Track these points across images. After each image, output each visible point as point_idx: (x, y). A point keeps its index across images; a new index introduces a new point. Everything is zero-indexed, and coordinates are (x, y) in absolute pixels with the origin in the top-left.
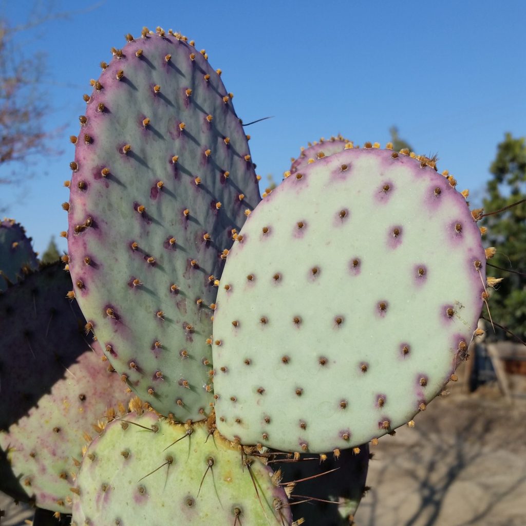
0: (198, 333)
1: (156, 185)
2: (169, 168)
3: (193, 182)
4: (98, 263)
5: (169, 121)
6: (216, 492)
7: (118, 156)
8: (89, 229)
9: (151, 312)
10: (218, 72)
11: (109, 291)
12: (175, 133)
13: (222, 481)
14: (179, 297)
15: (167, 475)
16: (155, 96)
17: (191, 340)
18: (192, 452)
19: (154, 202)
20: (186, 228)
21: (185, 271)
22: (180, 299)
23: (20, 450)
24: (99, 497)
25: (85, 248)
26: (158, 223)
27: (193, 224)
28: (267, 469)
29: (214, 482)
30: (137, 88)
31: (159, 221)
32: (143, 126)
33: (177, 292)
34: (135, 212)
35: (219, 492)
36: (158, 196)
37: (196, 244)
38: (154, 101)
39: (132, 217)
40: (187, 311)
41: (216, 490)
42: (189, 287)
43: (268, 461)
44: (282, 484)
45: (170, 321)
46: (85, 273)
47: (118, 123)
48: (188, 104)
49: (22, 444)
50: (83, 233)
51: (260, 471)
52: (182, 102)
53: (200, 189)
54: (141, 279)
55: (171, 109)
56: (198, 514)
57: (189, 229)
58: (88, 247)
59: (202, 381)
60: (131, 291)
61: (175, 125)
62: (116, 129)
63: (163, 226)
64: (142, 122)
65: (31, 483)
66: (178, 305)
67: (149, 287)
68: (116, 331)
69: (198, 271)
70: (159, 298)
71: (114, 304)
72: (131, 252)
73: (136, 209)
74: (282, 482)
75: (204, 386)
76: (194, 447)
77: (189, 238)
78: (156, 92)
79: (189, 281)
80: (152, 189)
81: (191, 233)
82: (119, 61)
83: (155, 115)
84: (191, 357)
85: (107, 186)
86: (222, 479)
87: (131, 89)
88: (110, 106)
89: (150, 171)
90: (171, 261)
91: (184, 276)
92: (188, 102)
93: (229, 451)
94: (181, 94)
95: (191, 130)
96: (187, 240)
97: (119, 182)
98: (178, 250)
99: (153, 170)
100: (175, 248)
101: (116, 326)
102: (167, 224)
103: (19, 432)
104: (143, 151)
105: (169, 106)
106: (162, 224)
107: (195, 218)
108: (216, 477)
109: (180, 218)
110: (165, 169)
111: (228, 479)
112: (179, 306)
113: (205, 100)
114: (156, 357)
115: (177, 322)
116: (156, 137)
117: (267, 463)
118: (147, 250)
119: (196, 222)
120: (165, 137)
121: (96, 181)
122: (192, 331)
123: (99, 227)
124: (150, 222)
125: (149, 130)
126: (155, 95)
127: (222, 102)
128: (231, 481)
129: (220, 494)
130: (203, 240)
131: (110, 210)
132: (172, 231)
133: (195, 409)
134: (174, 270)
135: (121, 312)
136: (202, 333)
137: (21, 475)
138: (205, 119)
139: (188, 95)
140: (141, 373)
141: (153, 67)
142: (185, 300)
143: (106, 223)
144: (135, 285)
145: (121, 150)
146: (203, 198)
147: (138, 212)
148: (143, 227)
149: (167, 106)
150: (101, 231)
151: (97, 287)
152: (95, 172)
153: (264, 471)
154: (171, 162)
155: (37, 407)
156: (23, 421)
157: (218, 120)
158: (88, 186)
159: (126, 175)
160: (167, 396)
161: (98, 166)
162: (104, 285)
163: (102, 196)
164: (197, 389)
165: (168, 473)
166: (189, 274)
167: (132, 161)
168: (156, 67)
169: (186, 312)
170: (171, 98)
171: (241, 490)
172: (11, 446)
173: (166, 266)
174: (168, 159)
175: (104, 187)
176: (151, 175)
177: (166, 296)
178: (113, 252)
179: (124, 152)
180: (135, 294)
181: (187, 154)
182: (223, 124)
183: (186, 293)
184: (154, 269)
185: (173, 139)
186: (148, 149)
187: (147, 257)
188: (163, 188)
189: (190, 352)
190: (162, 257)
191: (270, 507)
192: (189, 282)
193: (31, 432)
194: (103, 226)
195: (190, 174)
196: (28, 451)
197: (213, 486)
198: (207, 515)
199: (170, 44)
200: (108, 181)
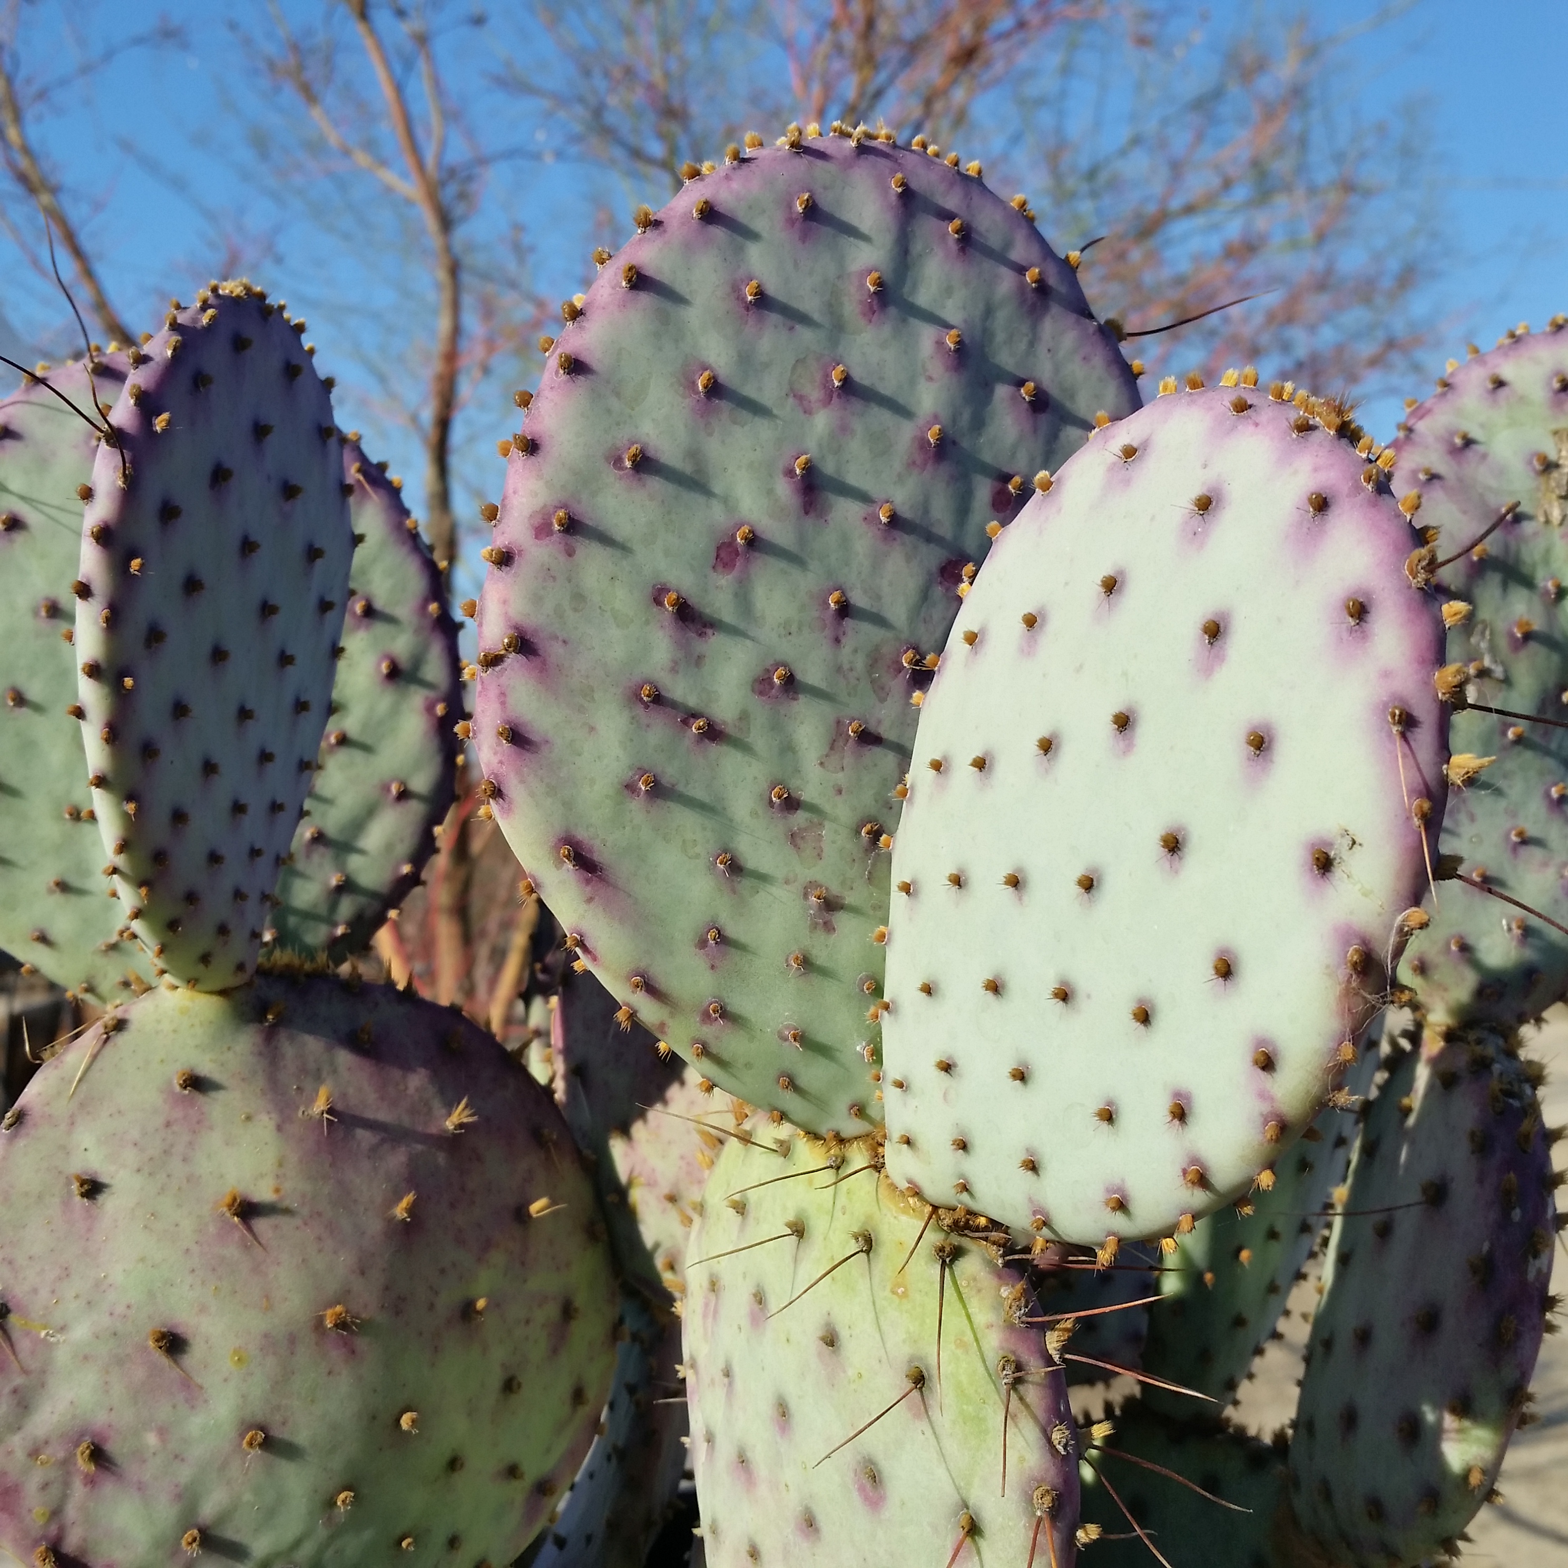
0: (855, 910)
1: (733, 537)
2: (785, 490)
3: (871, 519)
4: (534, 737)
5: (794, 368)
6: (877, 1318)
7: (610, 476)
8: (513, 659)
9: (697, 856)
10: (1014, 204)
11: (568, 805)
12: (814, 394)
13: (887, 1293)
14: (800, 818)
15: (795, 1267)
16: (748, 309)
17: (829, 927)
18: (838, 1213)
19: (725, 581)
20: (837, 640)
21: (828, 749)
22: (803, 824)
23: (651, 1184)
24: (706, 1305)
25: (503, 703)
26: (733, 631)
27: (866, 628)
28: (999, 1276)
29: (873, 1296)
30: (688, 297)
31: (742, 626)
32: (698, 393)
33: (791, 804)
34: (655, 609)
35: (882, 1319)
36: (739, 563)
37: (873, 681)
38: (746, 323)
39: (647, 622)
40: (824, 855)
41: (876, 1313)
42: (840, 792)
43: (1003, 1256)
44: (1029, 1319)
45: (763, 878)
46: (501, 762)
47: (618, 395)
48: (874, 313)
49: (653, 1170)
50: (498, 668)
51: (975, 1279)
52: (851, 308)
53: (897, 534)
54: (670, 773)
55: (806, 335)
56: (844, 1372)
57: (848, 644)
58: (511, 700)
59: (855, 1035)
60: (636, 806)
61: (818, 377)
62: (609, 411)
63: (753, 639)
64: (694, 384)
65: (676, 1267)
66: (794, 838)
67: (698, 792)
68: (590, 900)
69: (877, 751)
70: (731, 820)
71: (581, 834)
72: (640, 710)
73: (658, 601)
74: (1030, 1314)
75: (858, 1048)
76: (842, 1200)
77: (846, 666)
78: (750, 298)
79: (840, 775)
80: (718, 549)
81: (855, 651)
82: (640, 240)
83: (745, 359)
84: (824, 972)
85: (570, 553)
86: (889, 1288)
87: (668, 305)
88: (592, 358)
89: (715, 504)
90: (776, 726)
91: (822, 764)
92: (875, 307)
93: (904, 1218)
94: (853, 289)
95: (882, 379)
96: (839, 669)
97: (605, 539)
98: (802, 698)
99: (726, 500)
100: (796, 693)
101: (589, 888)
102: (768, 633)
103: (648, 1141)
104: (694, 454)
105: (798, 327)
106: (751, 634)
107: (874, 610)
108: (876, 1280)
109: (816, 614)
110: (770, 492)
111: (900, 1290)
112: (799, 841)
113: (948, 291)
114: (713, 967)
115: (787, 882)
116: (744, 415)
117: (1000, 1261)
118: (692, 701)
119: (878, 620)
120: (775, 411)
121: (538, 542)
122: (830, 905)
123: (541, 652)
124: (709, 631)
125: (720, 399)
126: (748, 307)
127: (1022, 286)
128: (905, 1295)
129: (885, 1327)
130: (901, 668)
131: (576, 610)
132: (787, 650)
133: (841, 1104)
134: (788, 749)
135: (601, 854)
136: (871, 912)
137: (657, 1246)
138: (940, 343)
139: (872, 289)
140: (666, 1004)
141: (748, 234)
142: (821, 825)
143: (565, 642)
144: (643, 788)
145: (617, 462)
146: (908, 559)
147: (667, 610)
148: (683, 645)
149: (791, 328)
150: (544, 663)
151: (532, 795)
152: (538, 521)
153: (986, 1279)
154: (790, 473)
155: (682, 1083)
156: (655, 1114)
157: (1000, 337)
158: (517, 558)
159: (632, 520)
160: (748, 1065)
161: (545, 506)
162: (552, 791)
163: (554, 578)
164: (838, 1054)
165: (796, 1260)
166: (843, 758)
167: (655, 483)
168: (764, 234)
169: (820, 856)
170: (810, 304)
171: (928, 1321)
172: (635, 1174)
173: (758, 738)
174: (781, 465)
175: (562, 558)
176: (717, 514)
177: (754, 814)
178: (581, 709)
179: (628, 464)
180: (648, 812)
181: (856, 447)
182: (1023, 346)
183: (827, 807)
184: (714, 749)
185: (808, 412)
186: (714, 448)
187: (692, 720)
188: (754, 542)
189: (821, 957)
190: (744, 716)
191: (990, 1375)
192: (840, 778)
193: (669, 1143)
194: (554, 651)
195: (864, 497)
196: (665, 1189)
197: (871, 1304)
198: (860, 1375)
199: (820, 163)
200: (572, 540)
